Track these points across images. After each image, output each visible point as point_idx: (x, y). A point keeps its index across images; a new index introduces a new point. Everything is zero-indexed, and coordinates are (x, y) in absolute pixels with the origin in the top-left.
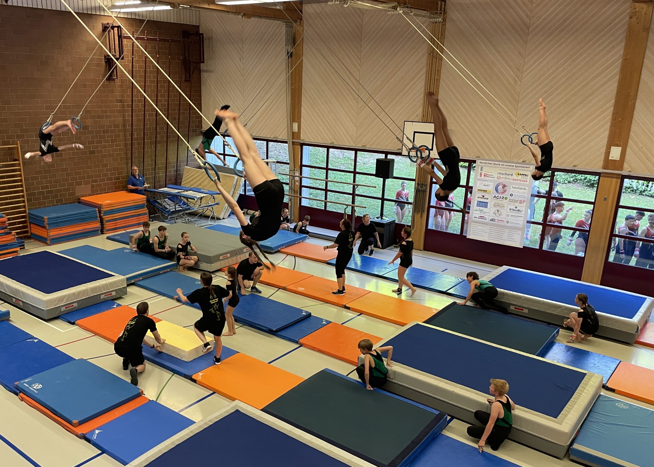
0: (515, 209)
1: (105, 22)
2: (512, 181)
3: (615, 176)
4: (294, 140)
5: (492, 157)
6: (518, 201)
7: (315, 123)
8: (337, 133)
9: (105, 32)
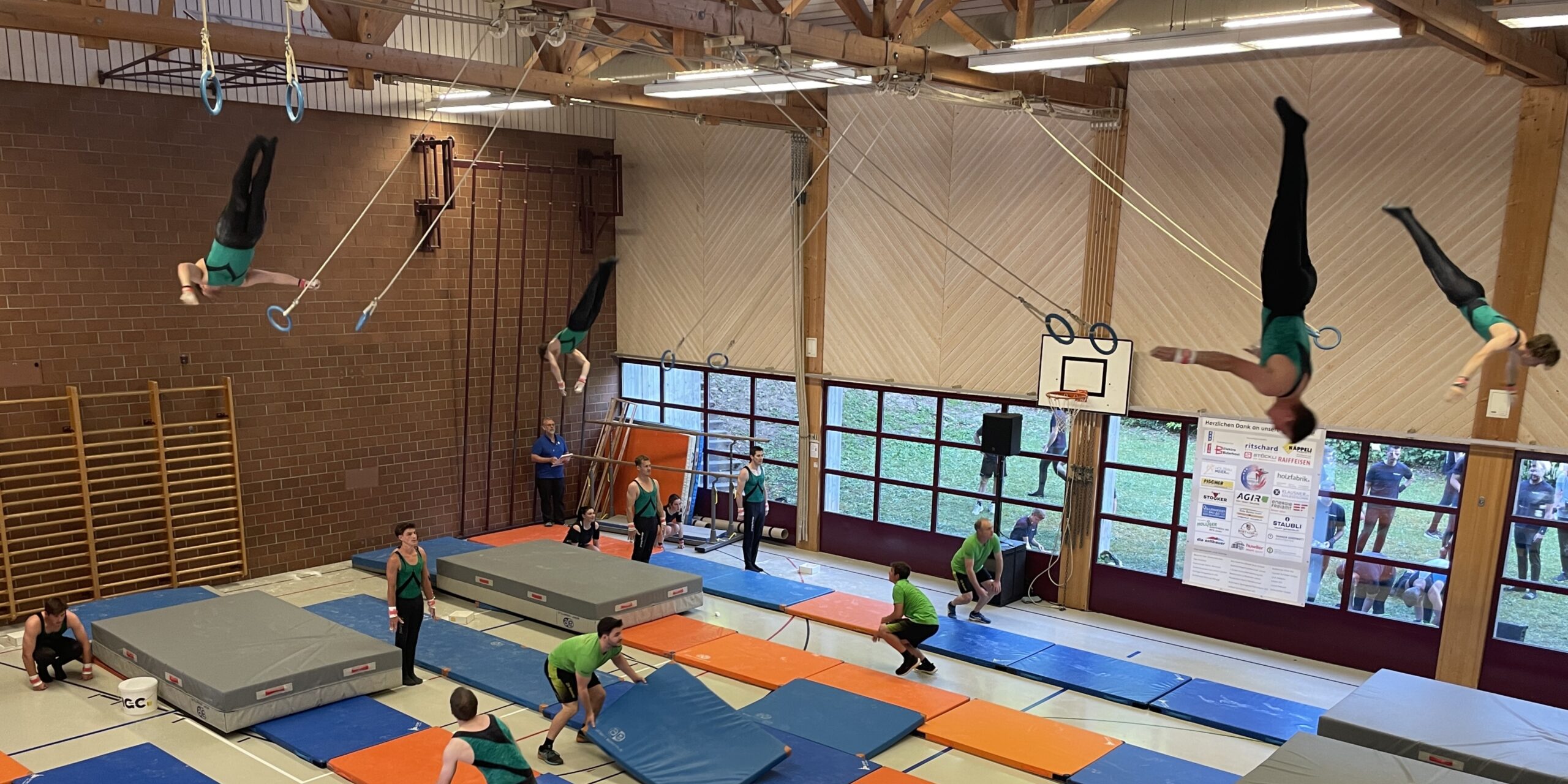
0: (1285, 522)
1: (418, 133)
2: (1277, 462)
4: (808, 375)
5: (1234, 411)
6: (1290, 504)
7: (853, 339)
8: (900, 361)
9: (417, 154)
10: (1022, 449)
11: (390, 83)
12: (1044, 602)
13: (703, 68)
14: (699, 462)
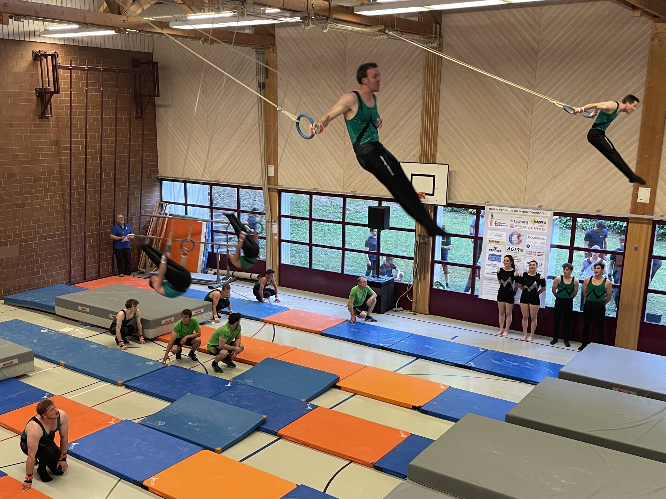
1: (36, 49)
2: (528, 230)
3: (646, 222)
4: (269, 186)
5: (504, 202)
6: (536, 253)
7: (294, 165)
8: (321, 177)
9: (36, 62)
10: (390, 226)
11: (19, 20)
12: (405, 311)
13: (204, 12)
14: (209, 237)
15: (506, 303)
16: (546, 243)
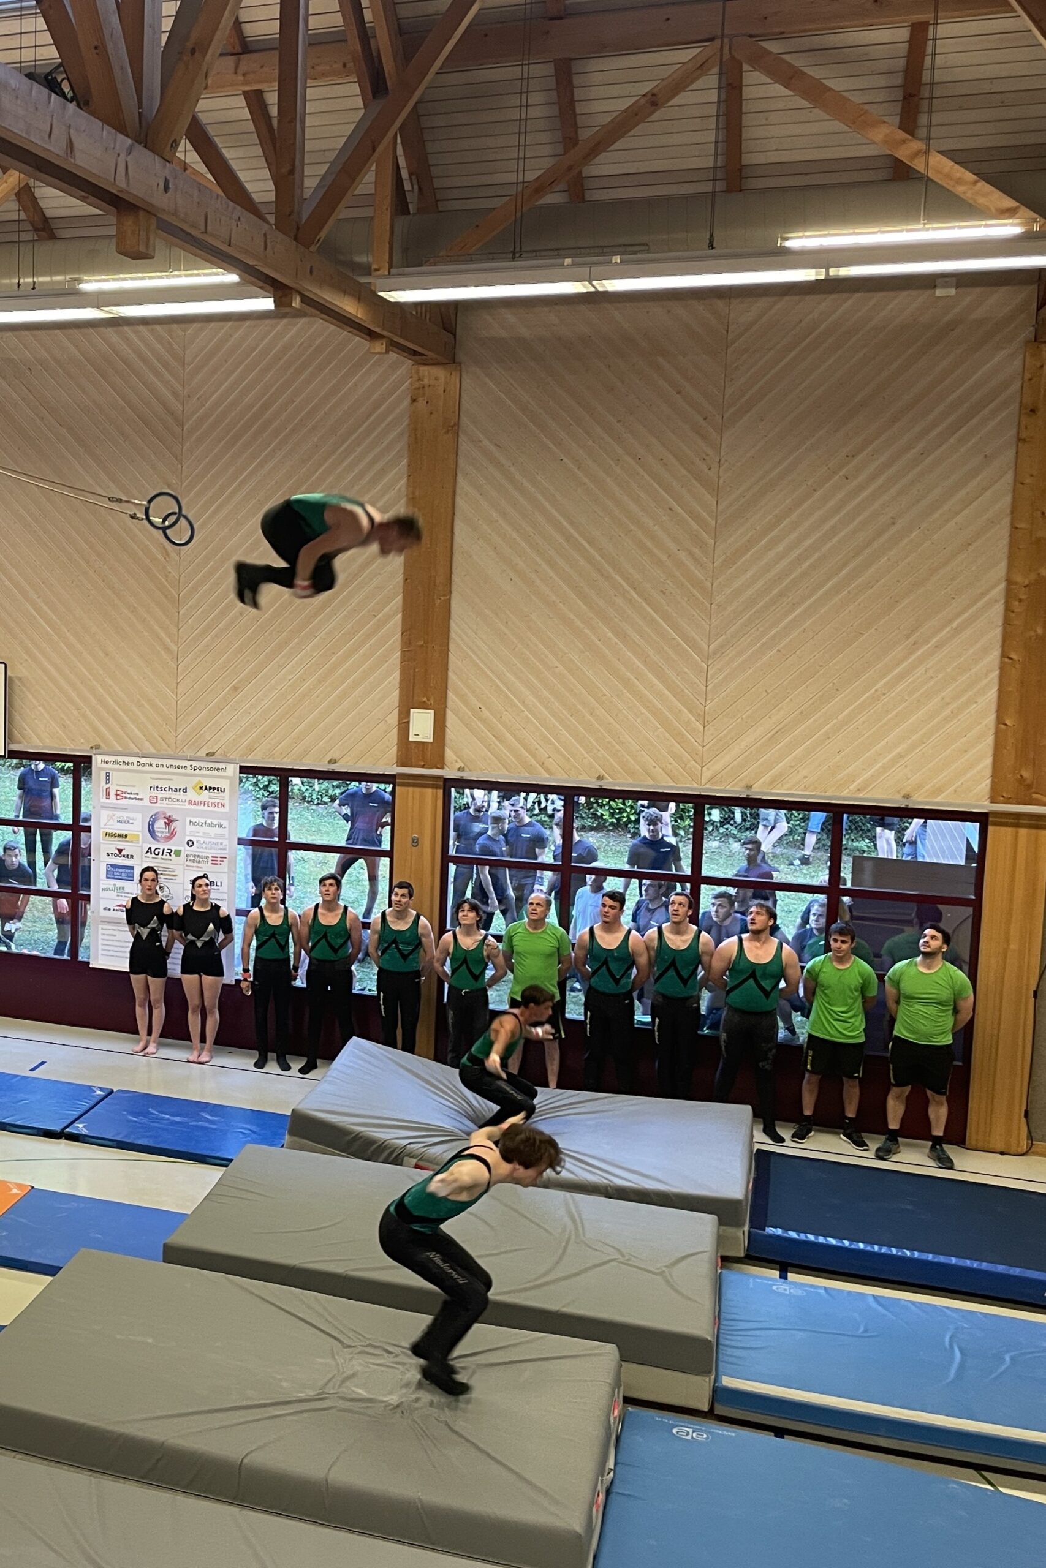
2: (188, 807)
3: (430, 782)
5: (132, 745)
6: (207, 857)
15: (149, 977)
16: (227, 836)
